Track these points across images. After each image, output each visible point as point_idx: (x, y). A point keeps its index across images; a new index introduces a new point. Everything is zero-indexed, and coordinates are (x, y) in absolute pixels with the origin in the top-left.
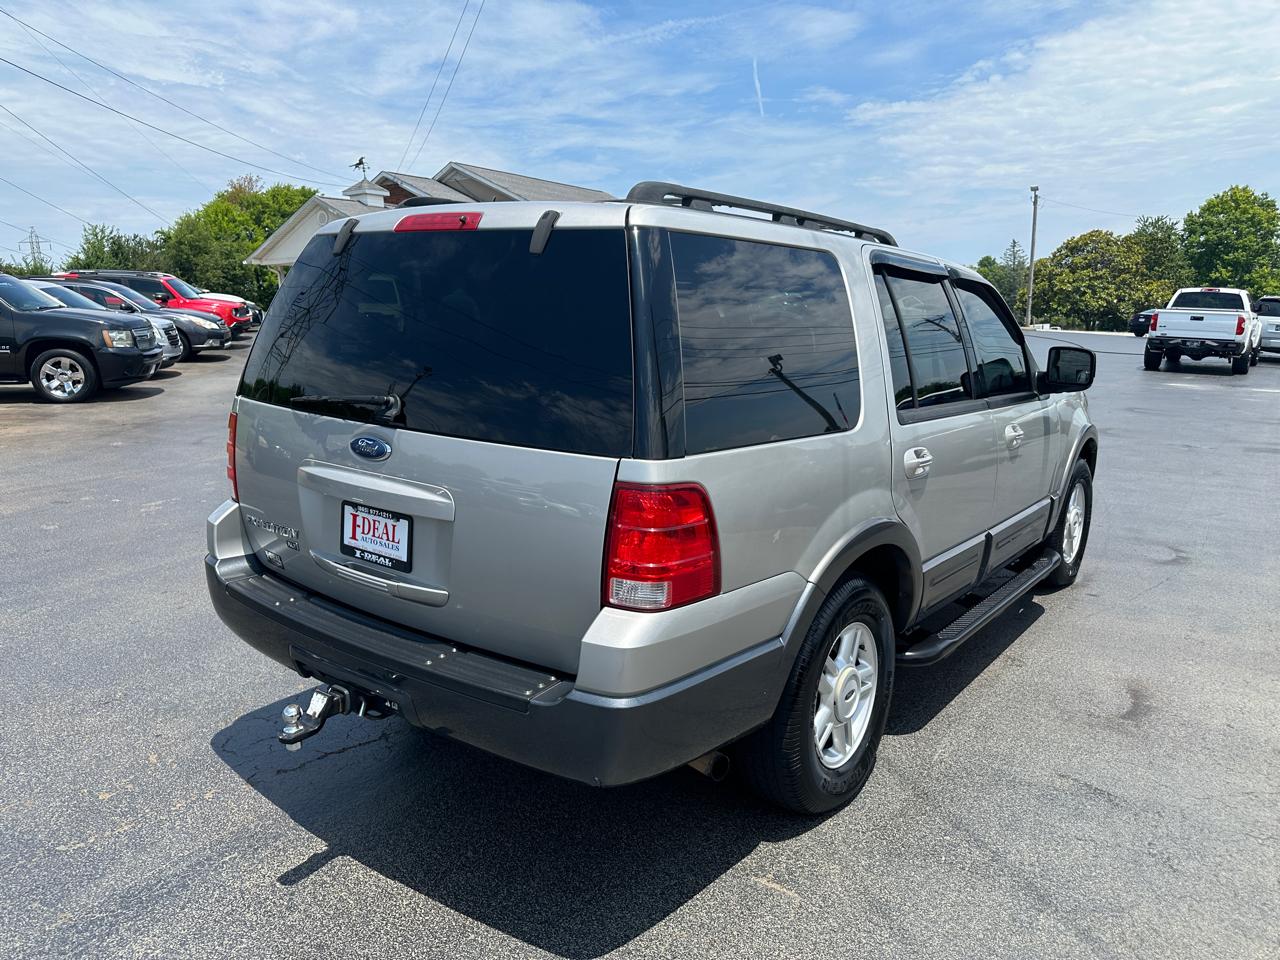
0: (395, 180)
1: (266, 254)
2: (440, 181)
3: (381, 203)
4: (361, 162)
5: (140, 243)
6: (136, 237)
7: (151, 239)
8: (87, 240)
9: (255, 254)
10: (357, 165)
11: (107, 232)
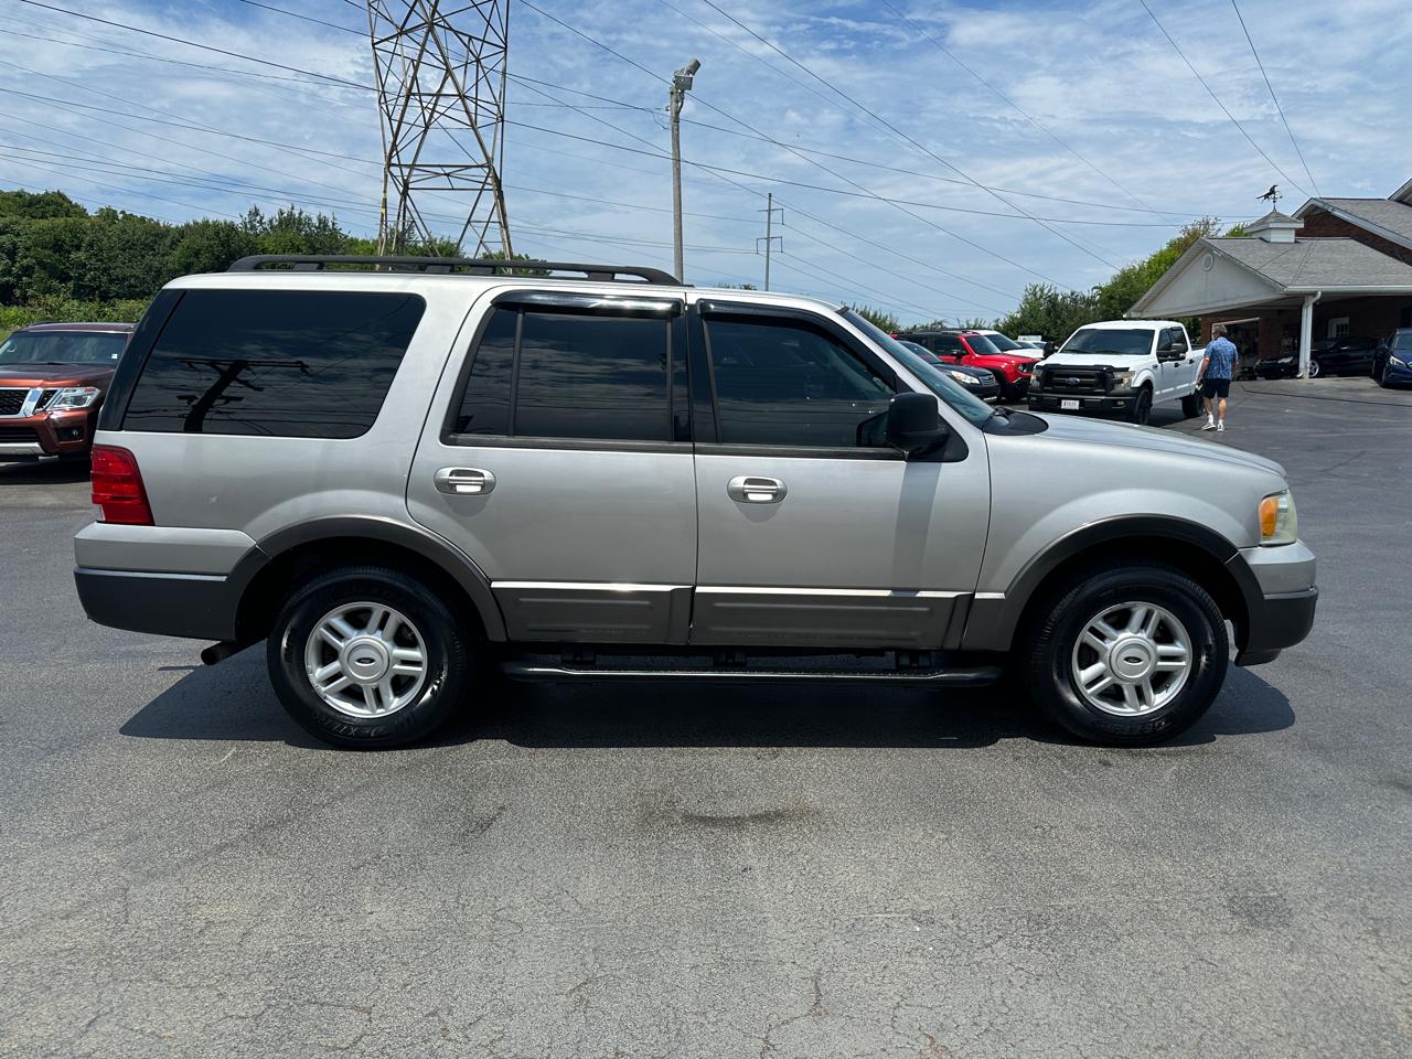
0: (1326, 207)
1: (1146, 306)
2: (1400, 201)
3: (1291, 237)
4: (1272, 191)
5: (1074, 301)
6: (1072, 294)
7: (1087, 294)
8: (1026, 299)
9: (1136, 306)
10: (1267, 196)
11: (1046, 291)
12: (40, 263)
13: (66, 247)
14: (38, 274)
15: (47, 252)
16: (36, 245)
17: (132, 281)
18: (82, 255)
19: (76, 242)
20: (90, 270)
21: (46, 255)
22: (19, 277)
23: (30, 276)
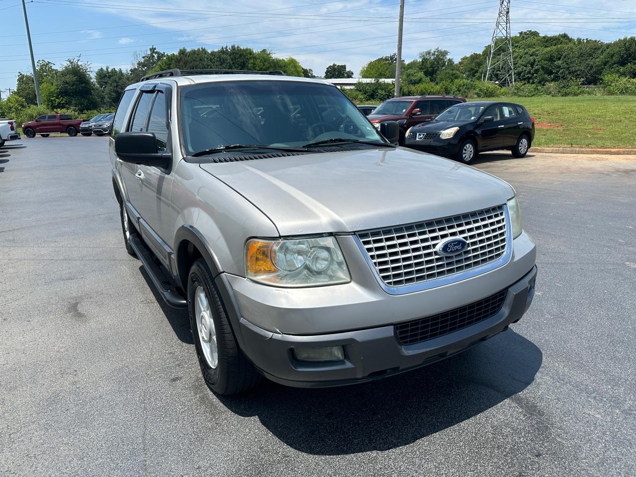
12: (543, 68)
13: (554, 59)
14: (541, 72)
15: (546, 62)
16: (542, 59)
17: (578, 73)
18: (560, 62)
19: (559, 56)
20: (562, 69)
21: (546, 64)
22: (533, 74)
23: (537, 74)
